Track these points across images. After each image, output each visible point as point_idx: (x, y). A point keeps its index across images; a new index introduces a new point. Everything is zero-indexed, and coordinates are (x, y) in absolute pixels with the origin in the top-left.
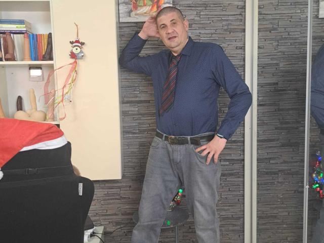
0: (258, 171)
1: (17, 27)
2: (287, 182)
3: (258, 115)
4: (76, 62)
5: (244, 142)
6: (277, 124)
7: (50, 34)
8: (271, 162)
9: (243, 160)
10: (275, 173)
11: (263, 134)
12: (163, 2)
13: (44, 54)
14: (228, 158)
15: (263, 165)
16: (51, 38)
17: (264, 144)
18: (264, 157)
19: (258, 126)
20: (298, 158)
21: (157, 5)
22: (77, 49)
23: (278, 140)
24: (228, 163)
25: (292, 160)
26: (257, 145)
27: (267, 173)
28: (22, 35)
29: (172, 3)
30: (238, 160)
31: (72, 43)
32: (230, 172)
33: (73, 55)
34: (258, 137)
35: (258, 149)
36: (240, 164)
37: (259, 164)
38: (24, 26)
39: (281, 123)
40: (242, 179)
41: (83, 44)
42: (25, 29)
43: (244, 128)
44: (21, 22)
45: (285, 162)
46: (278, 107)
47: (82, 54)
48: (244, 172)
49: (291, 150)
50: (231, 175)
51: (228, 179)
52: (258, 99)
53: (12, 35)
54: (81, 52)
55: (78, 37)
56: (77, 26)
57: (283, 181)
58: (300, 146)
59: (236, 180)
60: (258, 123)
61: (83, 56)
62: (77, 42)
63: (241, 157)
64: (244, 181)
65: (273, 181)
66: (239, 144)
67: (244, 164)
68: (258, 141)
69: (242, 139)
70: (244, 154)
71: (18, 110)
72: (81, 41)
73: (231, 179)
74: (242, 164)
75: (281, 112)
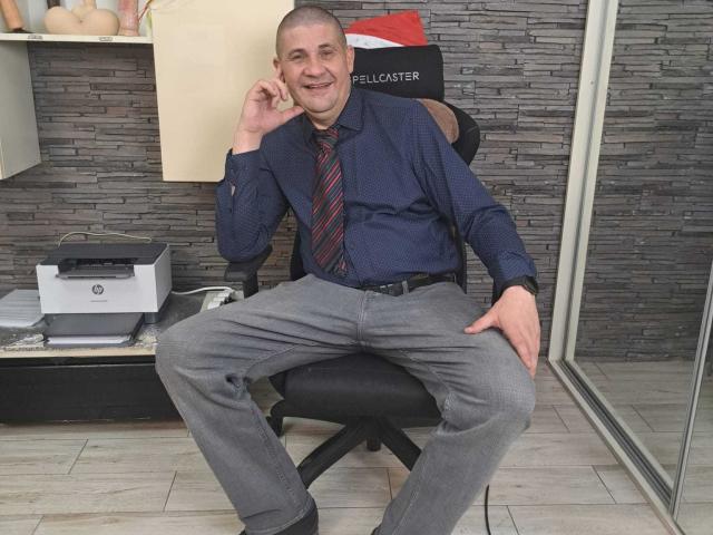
0: (599, 184)
2: (659, 212)
3: (615, 50)
5: (572, 115)
6: (657, 75)
8: (629, 164)
9: (568, 158)
10: (634, 190)
11: (619, 98)
14: (534, 151)
15: (610, 170)
17: (618, 120)
18: (616, 153)
19: (611, 77)
20: (692, 157)
23: (651, 114)
24: (531, 164)
25: (678, 163)
26: (605, 124)
27: (617, 190)
30: (556, 157)
32: (536, 184)
34: (608, 104)
35: (604, 134)
36: (559, 167)
37: (603, 167)
39: (666, 72)
40: (558, 201)
43: (578, 83)
45: (661, 166)
46: (661, 34)
48: (566, 186)
49: (679, 138)
50: (538, 190)
51: (528, 201)
52: (619, 12)
57: (650, 208)
58: (700, 129)
59: (547, 201)
60: (611, 72)
63: (563, 152)
64: (563, 206)
65: (629, 208)
66: (563, 120)
67: (568, 166)
68: (608, 114)
69: (571, 109)
70: (570, 145)
73: (535, 201)
74: (565, 168)
75: (668, 47)
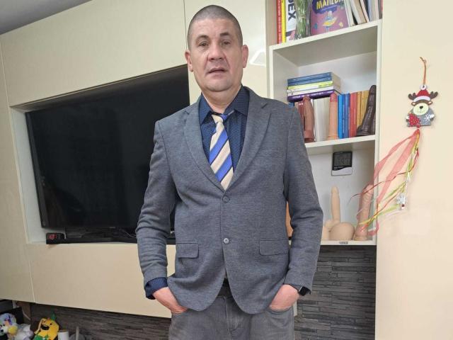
1: (320, 87)
4: (418, 133)
7: (373, 88)
13: (358, 125)
16: (375, 94)
22: (421, 107)
28: (326, 98)
31: (412, 97)
33: (413, 121)
38: (331, 82)
41: (434, 95)
42: (332, 88)
44: (327, 77)
47: (432, 116)
53: (312, 100)
54: (430, 112)
55: (424, 83)
56: (424, 61)
61: (432, 119)
62: (423, 93)
72: (429, 92)
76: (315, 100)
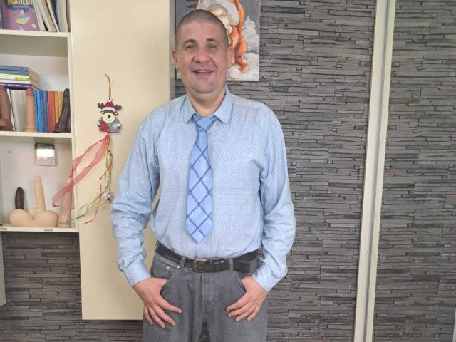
0: (376, 316)
1: (16, 79)
2: (417, 334)
3: (381, 232)
4: (108, 138)
5: (356, 272)
6: (409, 247)
7: (67, 91)
8: (396, 303)
9: (355, 299)
10: (400, 320)
11: (385, 261)
12: (244, 50)
13: (57, 121)
14: (332, 295)
15: (383, 307)
16: (69, 97)
17: (387, 275)
18: (387, 296)
19: (379, 248)
20: (437, 299)
21: (236, 53)
22: (109, 116)
23: (408, 271)
24: (331, 302)
25: (428, 302)
26: (377, 278)
27: (389, 320)
28: (24, 92)
29: (258, 51)
30: (346, 299)
31: (101, 106)
32: (334, 316)
33: (103, 126)
34: (379, 265)
35: (377, 284)
36: (348, 305)
37: (378, 305)
38: (28, 77)
39: (416, 246)
40: (351, 328)
41: (118, 108)
42: (29, 82)
43: (359, 252)
44: (23, 71)
45: (416, 304)
46: (411, 222)
47: (118, 125)
48: (355, 317)
49: (427, 287)
50: (336, 320)
51: (330, 327)
52: (382, 208)
53: (8, 90)
54: (116, 121)
55: (110, 96)
56: (109, 79)
57: (412, 332)
58: (441, 281)
59: (341, 327)
60: (379, 245)
61: (119, 128)
62: (110, 104)
63: (352, 295)
64: (353, 330)
65: (397, 332)
66: (350, 275)
67: (355, 305)
68: (379, 271)
69: (355, 268)
70: (356, 291)
71: (17, 208)
72: (115, 105)
73: (335, 327)
74: (353, 305)
75: (416, 229)
76: (13, 91)
